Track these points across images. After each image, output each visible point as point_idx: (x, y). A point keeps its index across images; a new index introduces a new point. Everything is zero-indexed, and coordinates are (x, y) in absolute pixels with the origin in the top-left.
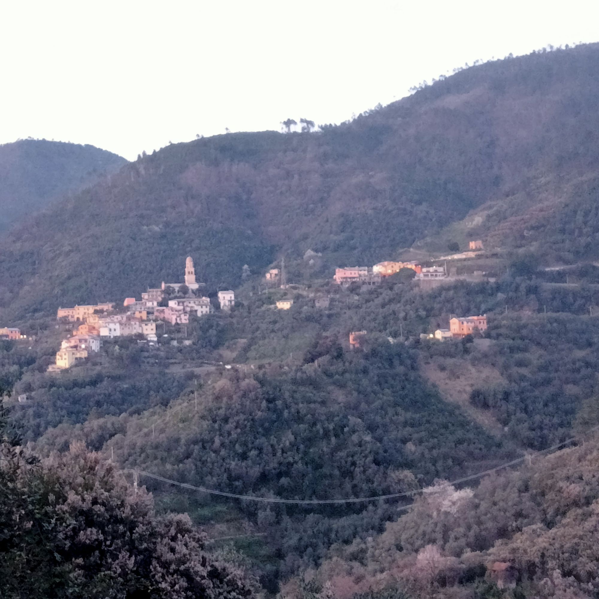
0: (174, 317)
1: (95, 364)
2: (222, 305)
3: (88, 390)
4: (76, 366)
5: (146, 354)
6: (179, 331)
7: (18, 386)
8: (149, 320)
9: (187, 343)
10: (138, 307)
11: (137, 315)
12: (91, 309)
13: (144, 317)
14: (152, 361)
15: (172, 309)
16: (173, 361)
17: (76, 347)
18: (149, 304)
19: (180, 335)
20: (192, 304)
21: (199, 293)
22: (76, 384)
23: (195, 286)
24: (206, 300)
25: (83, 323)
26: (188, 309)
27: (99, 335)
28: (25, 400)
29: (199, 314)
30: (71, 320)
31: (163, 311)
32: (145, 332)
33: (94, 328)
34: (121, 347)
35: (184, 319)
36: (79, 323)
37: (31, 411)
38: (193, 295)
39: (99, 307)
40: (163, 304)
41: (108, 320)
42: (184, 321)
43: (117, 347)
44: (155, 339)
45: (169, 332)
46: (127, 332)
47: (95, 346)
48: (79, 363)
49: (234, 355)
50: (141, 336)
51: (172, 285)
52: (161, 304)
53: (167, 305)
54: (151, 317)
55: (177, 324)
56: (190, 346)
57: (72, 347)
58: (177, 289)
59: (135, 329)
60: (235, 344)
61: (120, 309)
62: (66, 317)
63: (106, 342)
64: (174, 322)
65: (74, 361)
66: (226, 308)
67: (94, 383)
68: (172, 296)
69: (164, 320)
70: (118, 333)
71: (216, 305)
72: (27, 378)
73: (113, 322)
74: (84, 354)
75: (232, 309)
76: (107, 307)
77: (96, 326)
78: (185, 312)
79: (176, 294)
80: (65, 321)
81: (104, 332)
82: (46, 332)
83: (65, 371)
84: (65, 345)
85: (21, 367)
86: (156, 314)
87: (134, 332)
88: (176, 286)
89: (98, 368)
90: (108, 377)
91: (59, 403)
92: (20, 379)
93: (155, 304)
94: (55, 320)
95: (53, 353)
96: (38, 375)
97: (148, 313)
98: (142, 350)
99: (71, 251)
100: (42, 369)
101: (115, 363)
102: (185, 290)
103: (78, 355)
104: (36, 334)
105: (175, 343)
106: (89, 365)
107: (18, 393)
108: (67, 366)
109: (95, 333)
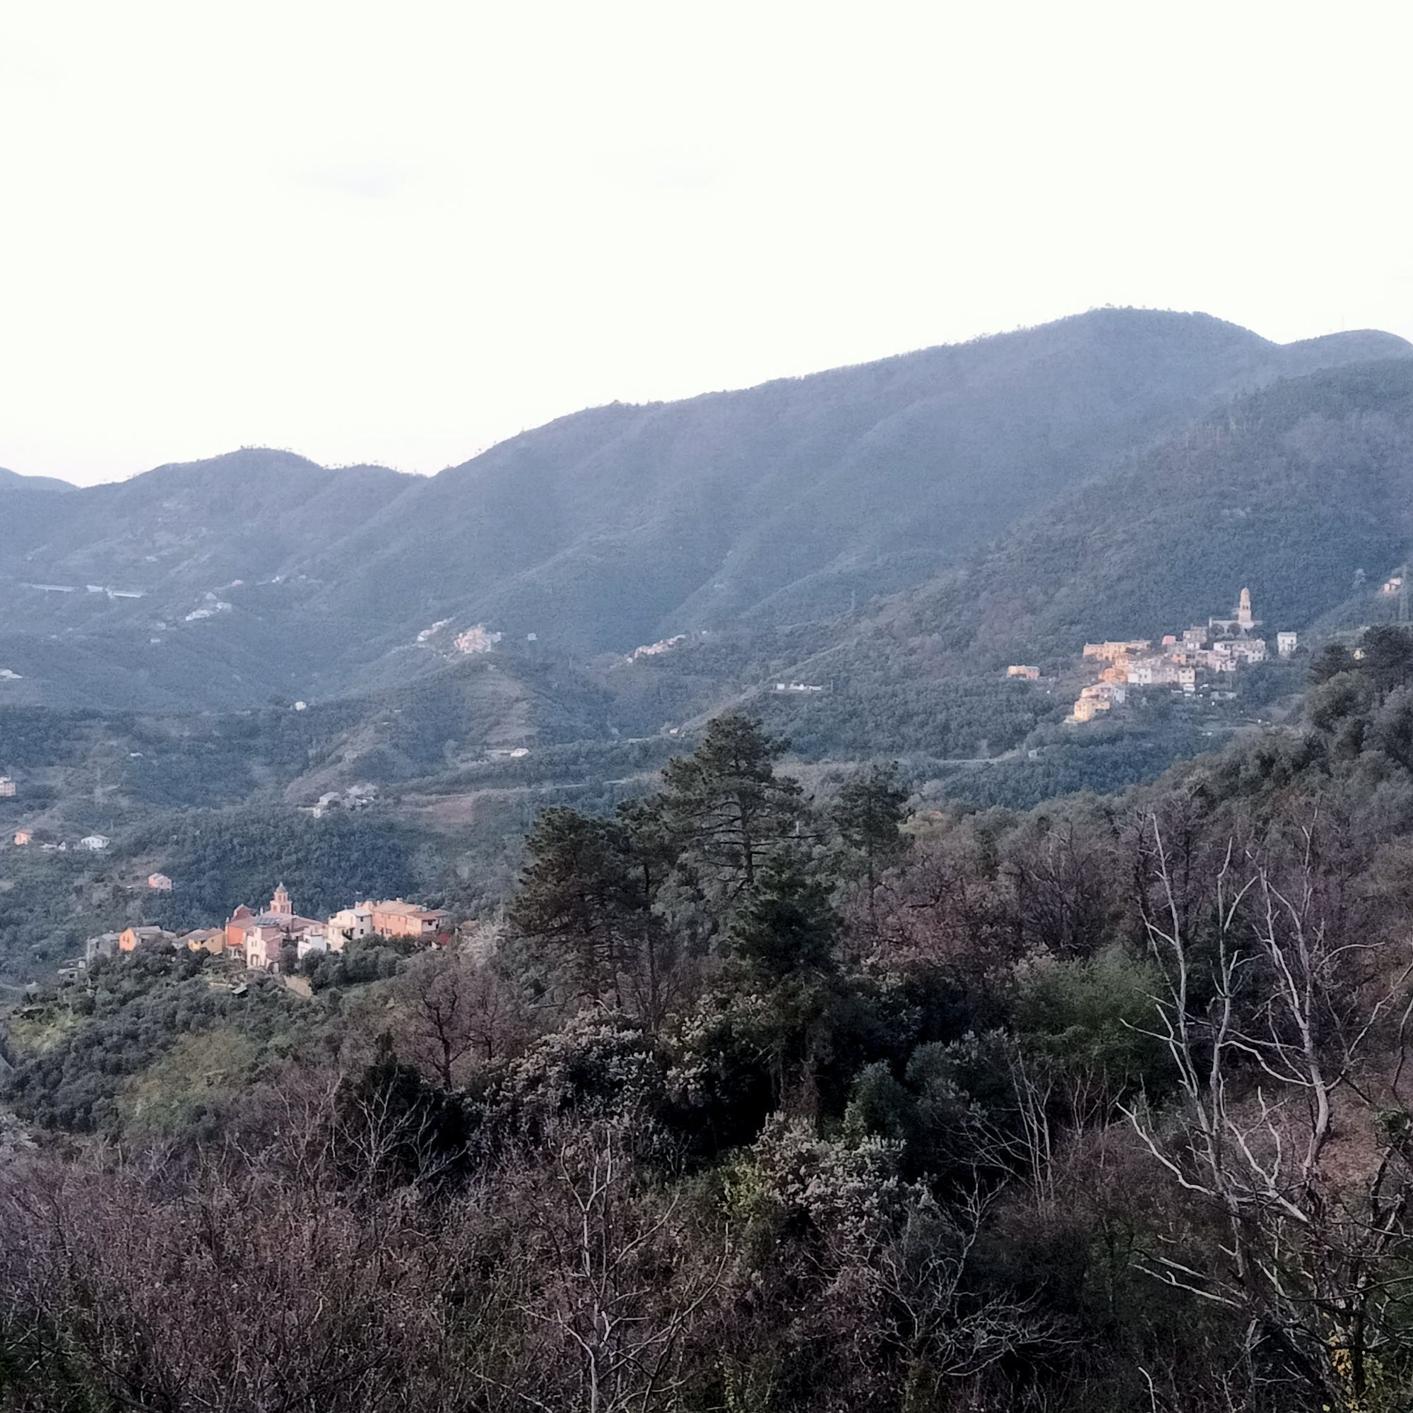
0: (1218, 663)
1: (1116, 718)
2: (1280, 649)
3: (1105, 748)
4: (1096, 718)
5: (1179, 707)
6: (1222, 681)
7: (1030, 737)
8: (1187, 666)
9: (1231, 695)
10: (1177, 649)
11: (1175, 659)
12: (1122, 647)
13: (1183, 662)
14: (1185, 716)
15: (1217, 654)
16: (1211, 717)
17: (1097, 697)
18: (1190, 646)
19: (1224, 686)
20: (1242, 649)
21: (1254, 633)
22: (1093, 741)
23: (1249, 625)
24: (1261, 643)
25: (1109, 666)
26: (1236, 654)
27: (1126, 683)
28: (1035, 757)
29: (1250, 661)
30: (1099, 659)
31: (1205, 655)
32: (1182, 681)
33: (1122, 672)
34: (1149, 699)
35: (1230, 667)
36: (1108, 664)
37: (1040, 770)
38: (1246, 637)
39: (1131, 646)
40: (1207, 646)
41: (1140, 663)
42: (1230, 669)
43: (1144, 699)
44: (1193, 690)
45: (1211, 682)
46: (1159, 680)
47: (1120, 697)
48: (1100, 716)
49: (1286, 713)
50: (1176, 685)
51: (1220, 622)
52: (1204, 647)
53: (1211, 648)
54: (1192, 661)
55: (1221, 671)
56: (1233, 700)
57: (1092, 697)
58: (1226, 628)
59: (1170, 676)
60: (1289, 700)
61: (1156, 648)
62: (1092, 655)
63: (1133, 691)
64: (1218, 669)
65: (1094, 714)
66: (1285, 655)
67: (1113, 740)
68: (1219, 636)
69: (1206, 666)
70: (1149, 680)
71: (1272, 649)
72: (1040, 729)
73: (1144, 667)
74: (1106, 706)
75: (1293, 655)
76: (1142, 645)
77: (1125, 670)
78: (1233, 659)
79: (1226, 635)
80: (1091, 660)
81: (1133, 679)
82: (1069, 673)
83: (1082, 725)
84: (1085, 693)
85: (1036, 714)
86: (1197, 658)
87: (1168, 680)
88: (1226, 624)
89: (1120, 723)
90: (1131, 734)
91: (1071, 763)
92: (1034, 730)
93: (1198, 646)
94: (1080, 657)
95: (1071, 700)
96: (1052, 728)
97: (1188, 657)
98: (1175, 702)
99: (1125, 541)
100: (1057, 720)
101: (1140, 717)
102: (1235, 629)
103: (1099, 707)
104: (1057, 676)
105: (1216, 695)
106: (1110, 719)
107: (1029, 748)
108: (1086, 719)
109: (1123, 679)
